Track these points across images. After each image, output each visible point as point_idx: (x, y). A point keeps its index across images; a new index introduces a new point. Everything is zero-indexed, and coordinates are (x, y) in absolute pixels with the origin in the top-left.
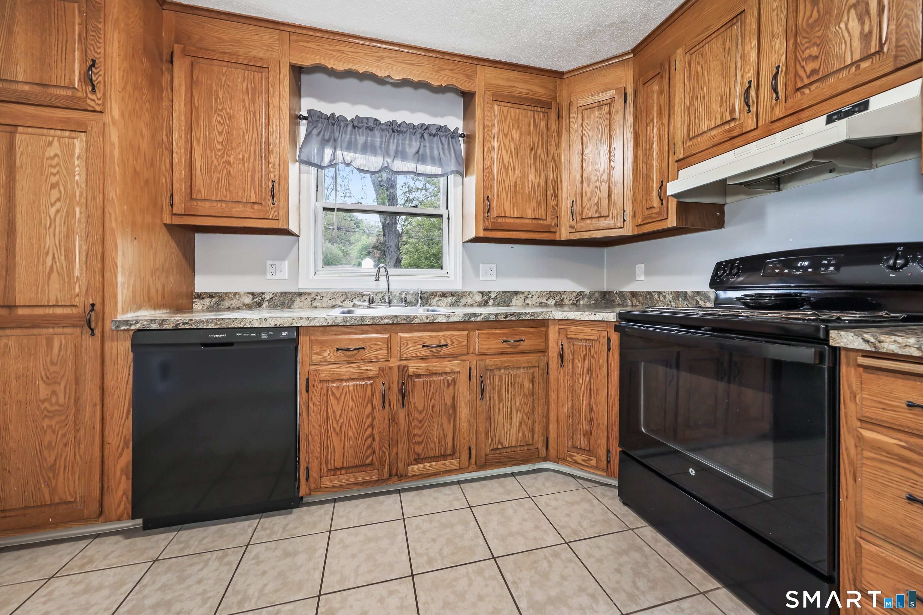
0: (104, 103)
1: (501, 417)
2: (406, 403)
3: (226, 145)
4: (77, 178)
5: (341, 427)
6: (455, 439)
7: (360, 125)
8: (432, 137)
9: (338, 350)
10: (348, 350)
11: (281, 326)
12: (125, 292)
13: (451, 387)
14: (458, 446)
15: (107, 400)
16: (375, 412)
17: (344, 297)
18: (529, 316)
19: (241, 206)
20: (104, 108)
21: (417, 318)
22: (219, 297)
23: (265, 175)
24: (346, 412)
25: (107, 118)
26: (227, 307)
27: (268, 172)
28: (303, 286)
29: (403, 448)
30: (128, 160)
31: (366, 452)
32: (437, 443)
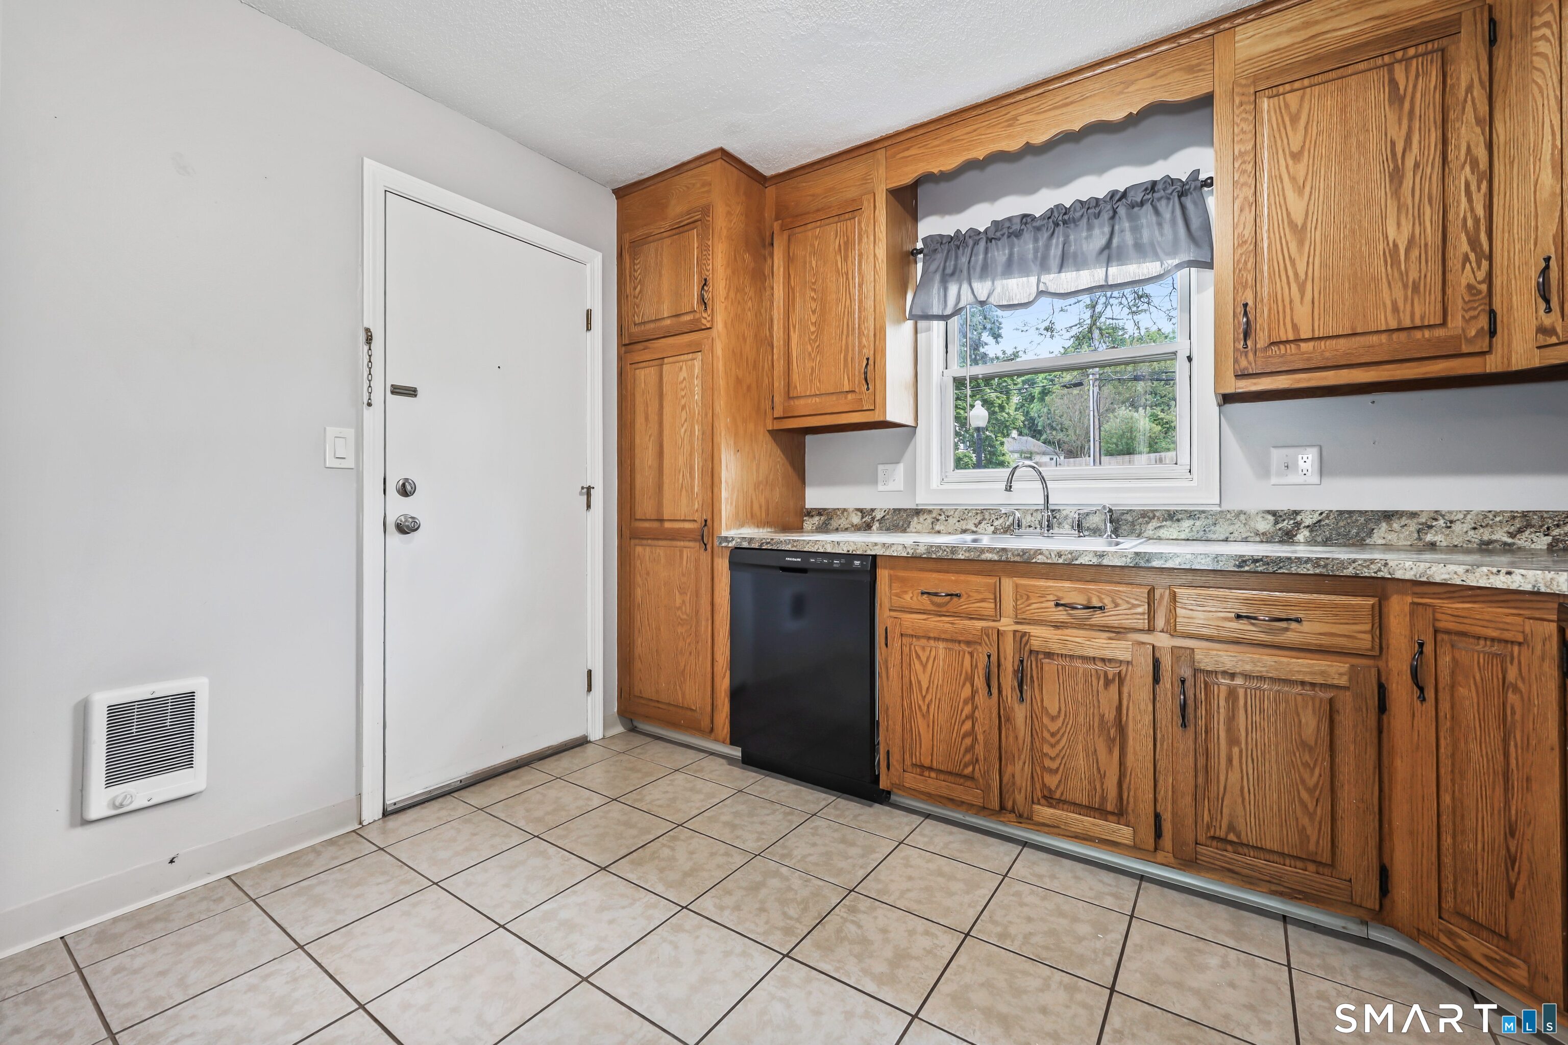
0: (712, 318)
1: (1234, 777)
2: (1027, 695)
3: (819, 325)
4: (696, 397)
5: (928, 707)
6: (1125, 787)
7: (998, 234)
8: (1136, 209)
9: (923, 593)
10: (936, 594)
11: (854, 553)
12: (728, 507)
13: (1114, 688)
14: (1131, 800)
15: (716, 617)
16: (976, 698)
17: (979, 517)
18: (1309, 566)
19: (834, 398)
20: (712, 325)
21: (1041, 554)
22: (828, 514)
23: (859, 352)
24: (935, 686)
25: (714, 333)
26: (835, 528)
27: (861, 347)
28: (922, 500)
29: (1023, 769)
30: (731, 369)
31: (964, 755)
32: (1085, 782)
